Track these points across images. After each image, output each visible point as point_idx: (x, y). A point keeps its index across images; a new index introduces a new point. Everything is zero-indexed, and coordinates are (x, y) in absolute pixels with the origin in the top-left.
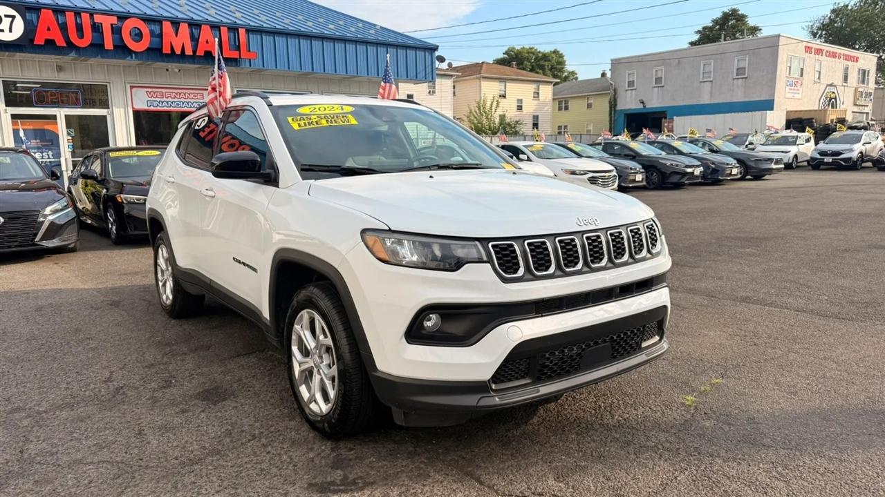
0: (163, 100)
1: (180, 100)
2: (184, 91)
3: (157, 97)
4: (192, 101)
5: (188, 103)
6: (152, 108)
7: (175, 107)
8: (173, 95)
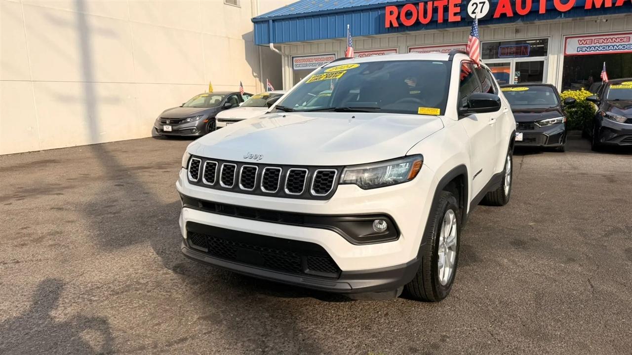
0: (591, 45)
1: (606, 44)
2: (612, 37)
3: (586, 43)
4: (618, 44)
5: (613, 47)
6: (581, 53)
7: (601, 50)
8: (601, 41)
